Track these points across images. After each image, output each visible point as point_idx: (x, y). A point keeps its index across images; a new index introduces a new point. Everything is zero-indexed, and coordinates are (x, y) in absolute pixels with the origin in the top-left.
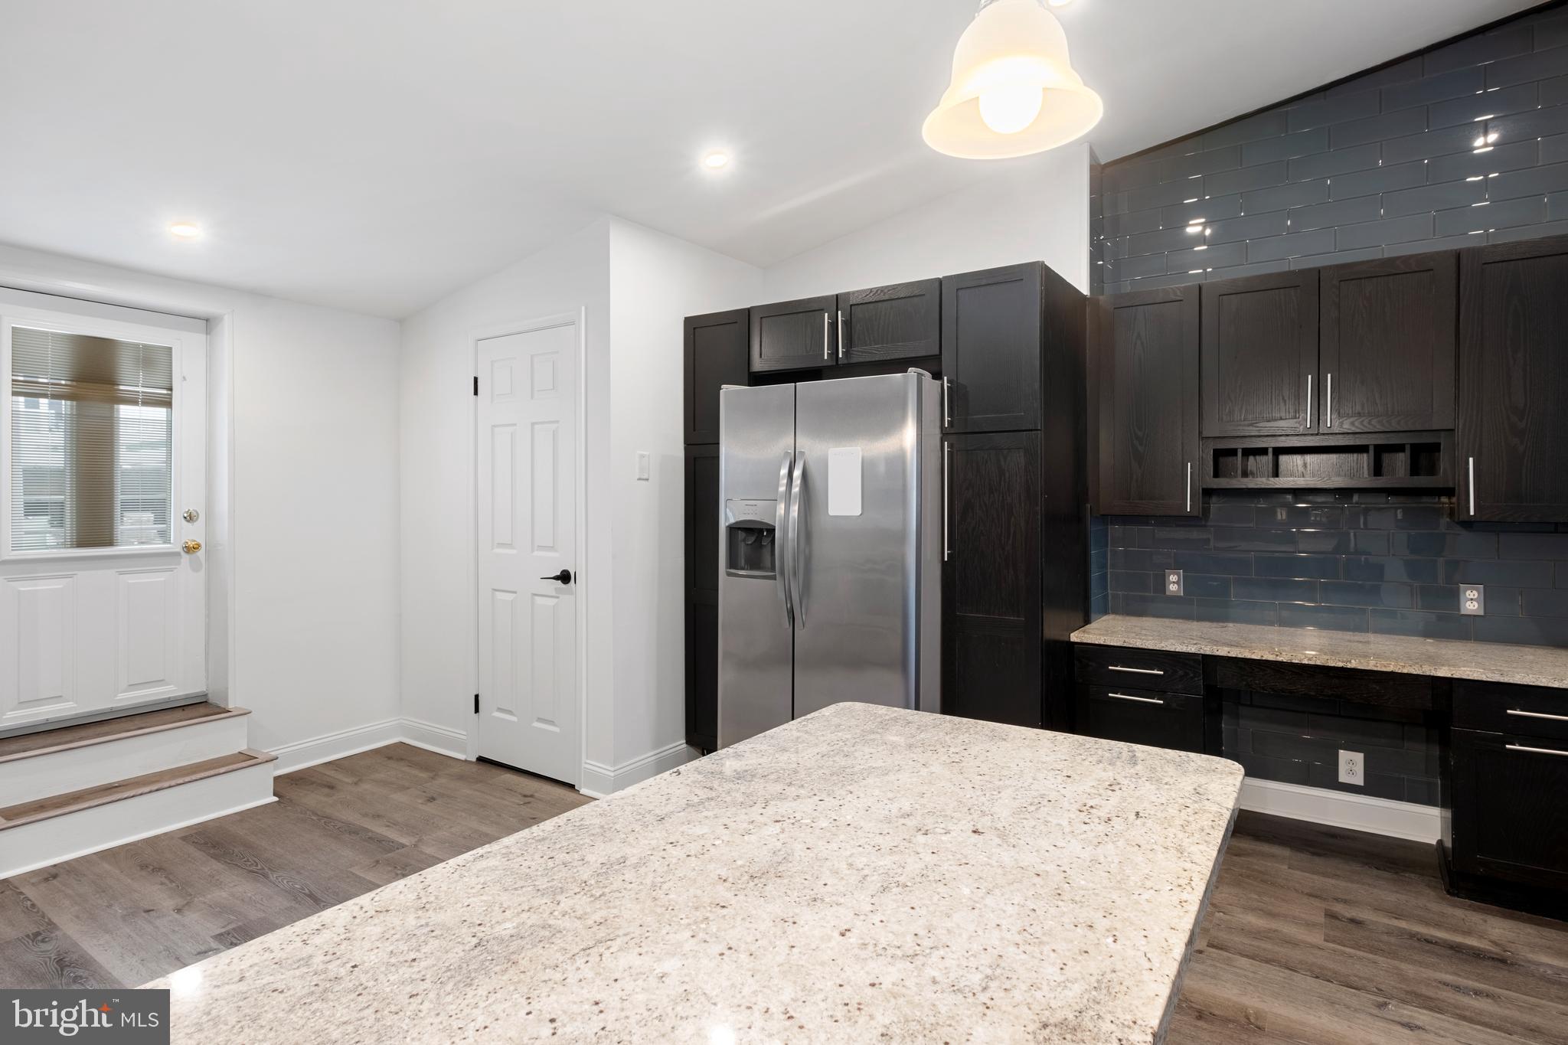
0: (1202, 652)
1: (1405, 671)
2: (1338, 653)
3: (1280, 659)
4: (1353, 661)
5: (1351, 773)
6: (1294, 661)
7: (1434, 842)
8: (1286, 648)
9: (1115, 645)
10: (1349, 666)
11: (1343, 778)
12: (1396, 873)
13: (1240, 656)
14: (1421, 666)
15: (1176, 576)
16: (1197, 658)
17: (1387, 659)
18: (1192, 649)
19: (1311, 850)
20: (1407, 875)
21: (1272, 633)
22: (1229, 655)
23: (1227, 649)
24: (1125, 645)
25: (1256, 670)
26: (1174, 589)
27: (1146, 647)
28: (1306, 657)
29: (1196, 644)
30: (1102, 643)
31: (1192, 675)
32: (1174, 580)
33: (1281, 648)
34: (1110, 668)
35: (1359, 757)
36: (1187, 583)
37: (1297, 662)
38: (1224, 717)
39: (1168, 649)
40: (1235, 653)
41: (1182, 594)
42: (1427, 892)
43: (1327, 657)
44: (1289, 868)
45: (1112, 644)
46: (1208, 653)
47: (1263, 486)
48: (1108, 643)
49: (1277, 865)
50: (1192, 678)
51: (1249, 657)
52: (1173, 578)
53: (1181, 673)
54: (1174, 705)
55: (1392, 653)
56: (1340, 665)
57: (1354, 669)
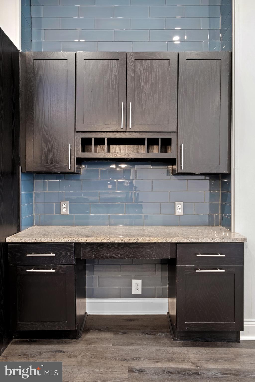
0: (74, 241)
1: (160, 242)
2: (134, 236)
3: (109, 241)
4: (140, 239)
5: (137, 289)
6: (115, 242)
7: (166, 314)
8: (112, 236)
9: (31, 242)
10: (138, 242)
11: (134, 292)
12: (155, 334)
13: (92, 242)
14: (166, 239)
15: (66, 205)
16: (71, 245)
17: (153, 236)
18: (69, 241)
19: (122, 331)
20: (158, 334)
21: (107, 229)
22: (87, 242)
23: (86, 239)
24: (36, 241)
25: (99, 248)
26: (65, 211)
27: (46, 242)
28: (121, 239)
29: (71, 238)
30: (23, 242)
31: (69, 254)
32: (65, 207)
33: (110, 236)
34: (27, 255)
35: (140, 281)
36: (71, 208)
37: (117, 242)
38: (87, 272)
39: (57, 242)
40: (89, 240)
41: (68, 214)
42: (166, 341)
43: (129, 238)
44: (113, 345)
45: (29, 242)
46: (77, 242)
47: (103, 157)
48: (27, 242)
49: (107, 345)
50: (69, 256)
51: (96, 242)
52: (64, 206)
53: (64, 254)
54: (60, 271)
55: (154, 234)
56: (135, 241)
57: (140, 243)
